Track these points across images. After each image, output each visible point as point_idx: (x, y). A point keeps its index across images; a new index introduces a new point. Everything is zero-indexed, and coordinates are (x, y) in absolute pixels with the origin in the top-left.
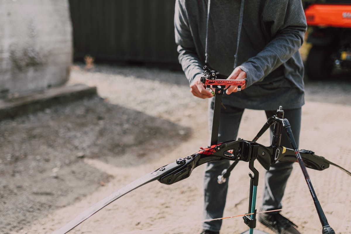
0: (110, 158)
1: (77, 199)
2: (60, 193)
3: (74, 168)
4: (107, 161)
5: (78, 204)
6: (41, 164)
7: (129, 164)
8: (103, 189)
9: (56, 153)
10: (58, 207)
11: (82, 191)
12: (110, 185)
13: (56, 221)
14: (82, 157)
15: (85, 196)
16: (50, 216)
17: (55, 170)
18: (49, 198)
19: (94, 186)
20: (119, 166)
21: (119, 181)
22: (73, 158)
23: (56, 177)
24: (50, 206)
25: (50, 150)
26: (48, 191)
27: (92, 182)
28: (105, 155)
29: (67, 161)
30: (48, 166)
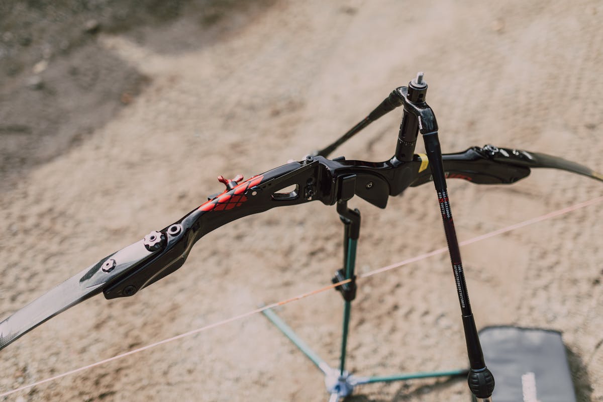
0: (147, 30)
1: (76, 141)
2: (43, 125)
3: (78, 59)
4: (140, 41)
5: (75, 154)
6: (14, 52)
7: (183, 46)
8: (127, 111)
9: (44, 23)
10: (39, 162)
11: (86, 120)
12: (141, 101)
13: (31, 198)
14: (95, 31)
15: (90, 131)
16: (21, 186)
17: (40, 67)
18: (23, 139)
19: (109, 107)
20: (162, 50)
21: (159, 90)
22: (76, 33)
23: (40, 87)
24: (23, 161)
25: (34, 15)
26: (22, 121)
27: (107, 96)
28: (141, 23)
29: (64, 43)
30: (27, 56)
